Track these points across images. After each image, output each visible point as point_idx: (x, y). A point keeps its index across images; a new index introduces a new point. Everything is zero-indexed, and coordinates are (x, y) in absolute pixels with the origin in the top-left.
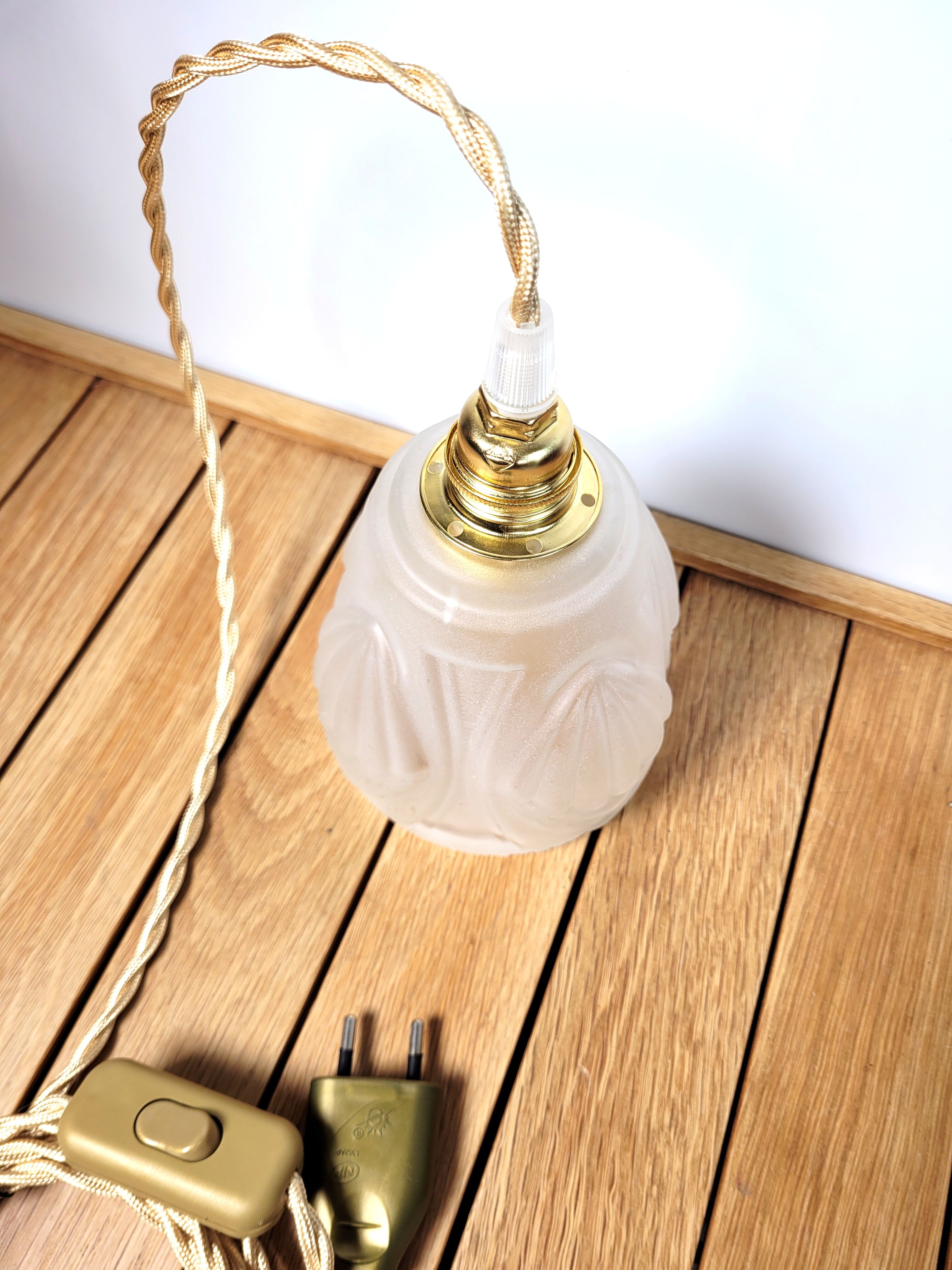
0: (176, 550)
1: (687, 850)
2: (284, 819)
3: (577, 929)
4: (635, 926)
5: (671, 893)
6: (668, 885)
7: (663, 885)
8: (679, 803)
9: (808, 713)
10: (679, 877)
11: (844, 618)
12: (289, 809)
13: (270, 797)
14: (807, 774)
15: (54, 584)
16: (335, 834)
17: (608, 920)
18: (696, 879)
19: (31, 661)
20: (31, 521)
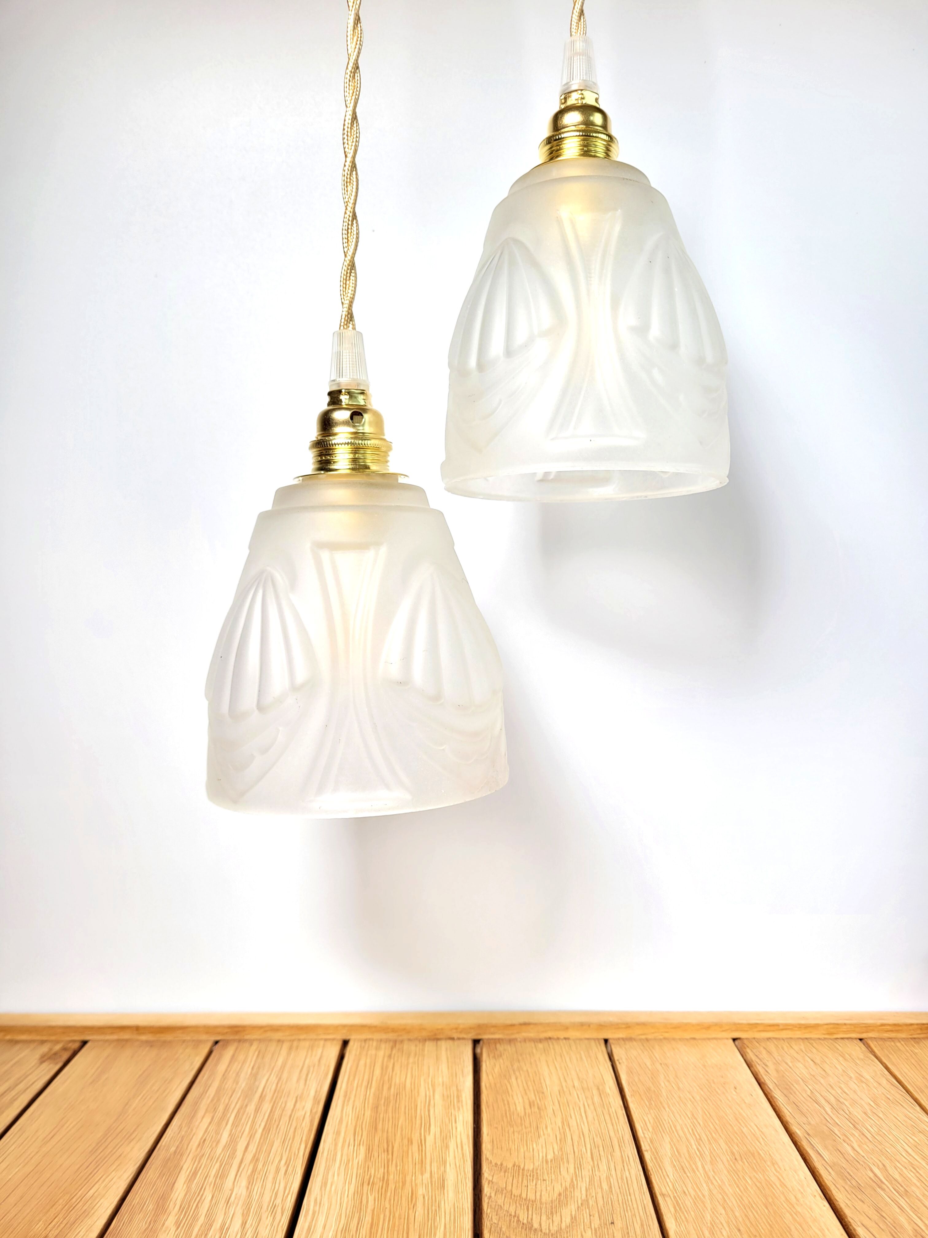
0: (349, 1109)
1: (887, 1163)
2: (567, 1227)
3: (859, 1224)
4: (898, 1210)
5: (902, 1186)
6: (894, 1182)
7: (891, 1183)
8: (854, 1142)
9: (884, 1082)
10: (897, 1176)
11: (856, 1039)
12: (567, 1220)
13: (544, 1218)
14: (918, 1108)
15: (252, 1148)
16: (619, 1223)
17: (876, 1212)
18: (910, 1175)
19: (262, 1195)
20: (207, 1120)
